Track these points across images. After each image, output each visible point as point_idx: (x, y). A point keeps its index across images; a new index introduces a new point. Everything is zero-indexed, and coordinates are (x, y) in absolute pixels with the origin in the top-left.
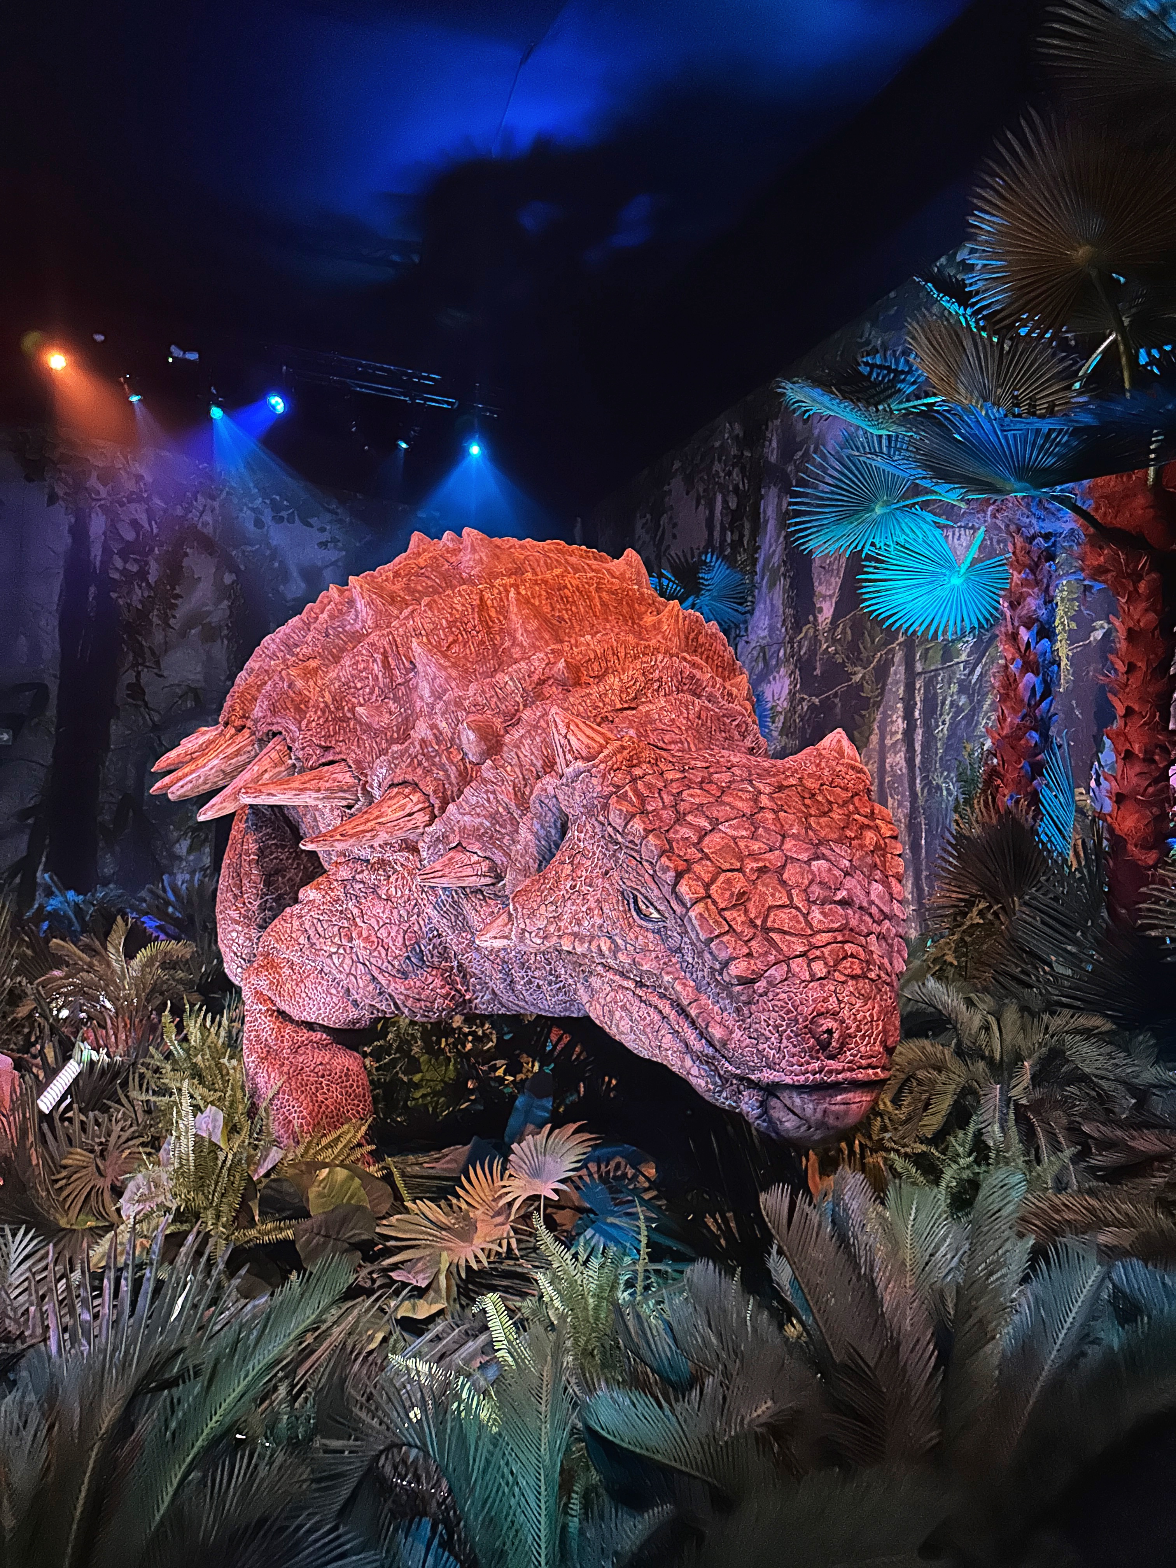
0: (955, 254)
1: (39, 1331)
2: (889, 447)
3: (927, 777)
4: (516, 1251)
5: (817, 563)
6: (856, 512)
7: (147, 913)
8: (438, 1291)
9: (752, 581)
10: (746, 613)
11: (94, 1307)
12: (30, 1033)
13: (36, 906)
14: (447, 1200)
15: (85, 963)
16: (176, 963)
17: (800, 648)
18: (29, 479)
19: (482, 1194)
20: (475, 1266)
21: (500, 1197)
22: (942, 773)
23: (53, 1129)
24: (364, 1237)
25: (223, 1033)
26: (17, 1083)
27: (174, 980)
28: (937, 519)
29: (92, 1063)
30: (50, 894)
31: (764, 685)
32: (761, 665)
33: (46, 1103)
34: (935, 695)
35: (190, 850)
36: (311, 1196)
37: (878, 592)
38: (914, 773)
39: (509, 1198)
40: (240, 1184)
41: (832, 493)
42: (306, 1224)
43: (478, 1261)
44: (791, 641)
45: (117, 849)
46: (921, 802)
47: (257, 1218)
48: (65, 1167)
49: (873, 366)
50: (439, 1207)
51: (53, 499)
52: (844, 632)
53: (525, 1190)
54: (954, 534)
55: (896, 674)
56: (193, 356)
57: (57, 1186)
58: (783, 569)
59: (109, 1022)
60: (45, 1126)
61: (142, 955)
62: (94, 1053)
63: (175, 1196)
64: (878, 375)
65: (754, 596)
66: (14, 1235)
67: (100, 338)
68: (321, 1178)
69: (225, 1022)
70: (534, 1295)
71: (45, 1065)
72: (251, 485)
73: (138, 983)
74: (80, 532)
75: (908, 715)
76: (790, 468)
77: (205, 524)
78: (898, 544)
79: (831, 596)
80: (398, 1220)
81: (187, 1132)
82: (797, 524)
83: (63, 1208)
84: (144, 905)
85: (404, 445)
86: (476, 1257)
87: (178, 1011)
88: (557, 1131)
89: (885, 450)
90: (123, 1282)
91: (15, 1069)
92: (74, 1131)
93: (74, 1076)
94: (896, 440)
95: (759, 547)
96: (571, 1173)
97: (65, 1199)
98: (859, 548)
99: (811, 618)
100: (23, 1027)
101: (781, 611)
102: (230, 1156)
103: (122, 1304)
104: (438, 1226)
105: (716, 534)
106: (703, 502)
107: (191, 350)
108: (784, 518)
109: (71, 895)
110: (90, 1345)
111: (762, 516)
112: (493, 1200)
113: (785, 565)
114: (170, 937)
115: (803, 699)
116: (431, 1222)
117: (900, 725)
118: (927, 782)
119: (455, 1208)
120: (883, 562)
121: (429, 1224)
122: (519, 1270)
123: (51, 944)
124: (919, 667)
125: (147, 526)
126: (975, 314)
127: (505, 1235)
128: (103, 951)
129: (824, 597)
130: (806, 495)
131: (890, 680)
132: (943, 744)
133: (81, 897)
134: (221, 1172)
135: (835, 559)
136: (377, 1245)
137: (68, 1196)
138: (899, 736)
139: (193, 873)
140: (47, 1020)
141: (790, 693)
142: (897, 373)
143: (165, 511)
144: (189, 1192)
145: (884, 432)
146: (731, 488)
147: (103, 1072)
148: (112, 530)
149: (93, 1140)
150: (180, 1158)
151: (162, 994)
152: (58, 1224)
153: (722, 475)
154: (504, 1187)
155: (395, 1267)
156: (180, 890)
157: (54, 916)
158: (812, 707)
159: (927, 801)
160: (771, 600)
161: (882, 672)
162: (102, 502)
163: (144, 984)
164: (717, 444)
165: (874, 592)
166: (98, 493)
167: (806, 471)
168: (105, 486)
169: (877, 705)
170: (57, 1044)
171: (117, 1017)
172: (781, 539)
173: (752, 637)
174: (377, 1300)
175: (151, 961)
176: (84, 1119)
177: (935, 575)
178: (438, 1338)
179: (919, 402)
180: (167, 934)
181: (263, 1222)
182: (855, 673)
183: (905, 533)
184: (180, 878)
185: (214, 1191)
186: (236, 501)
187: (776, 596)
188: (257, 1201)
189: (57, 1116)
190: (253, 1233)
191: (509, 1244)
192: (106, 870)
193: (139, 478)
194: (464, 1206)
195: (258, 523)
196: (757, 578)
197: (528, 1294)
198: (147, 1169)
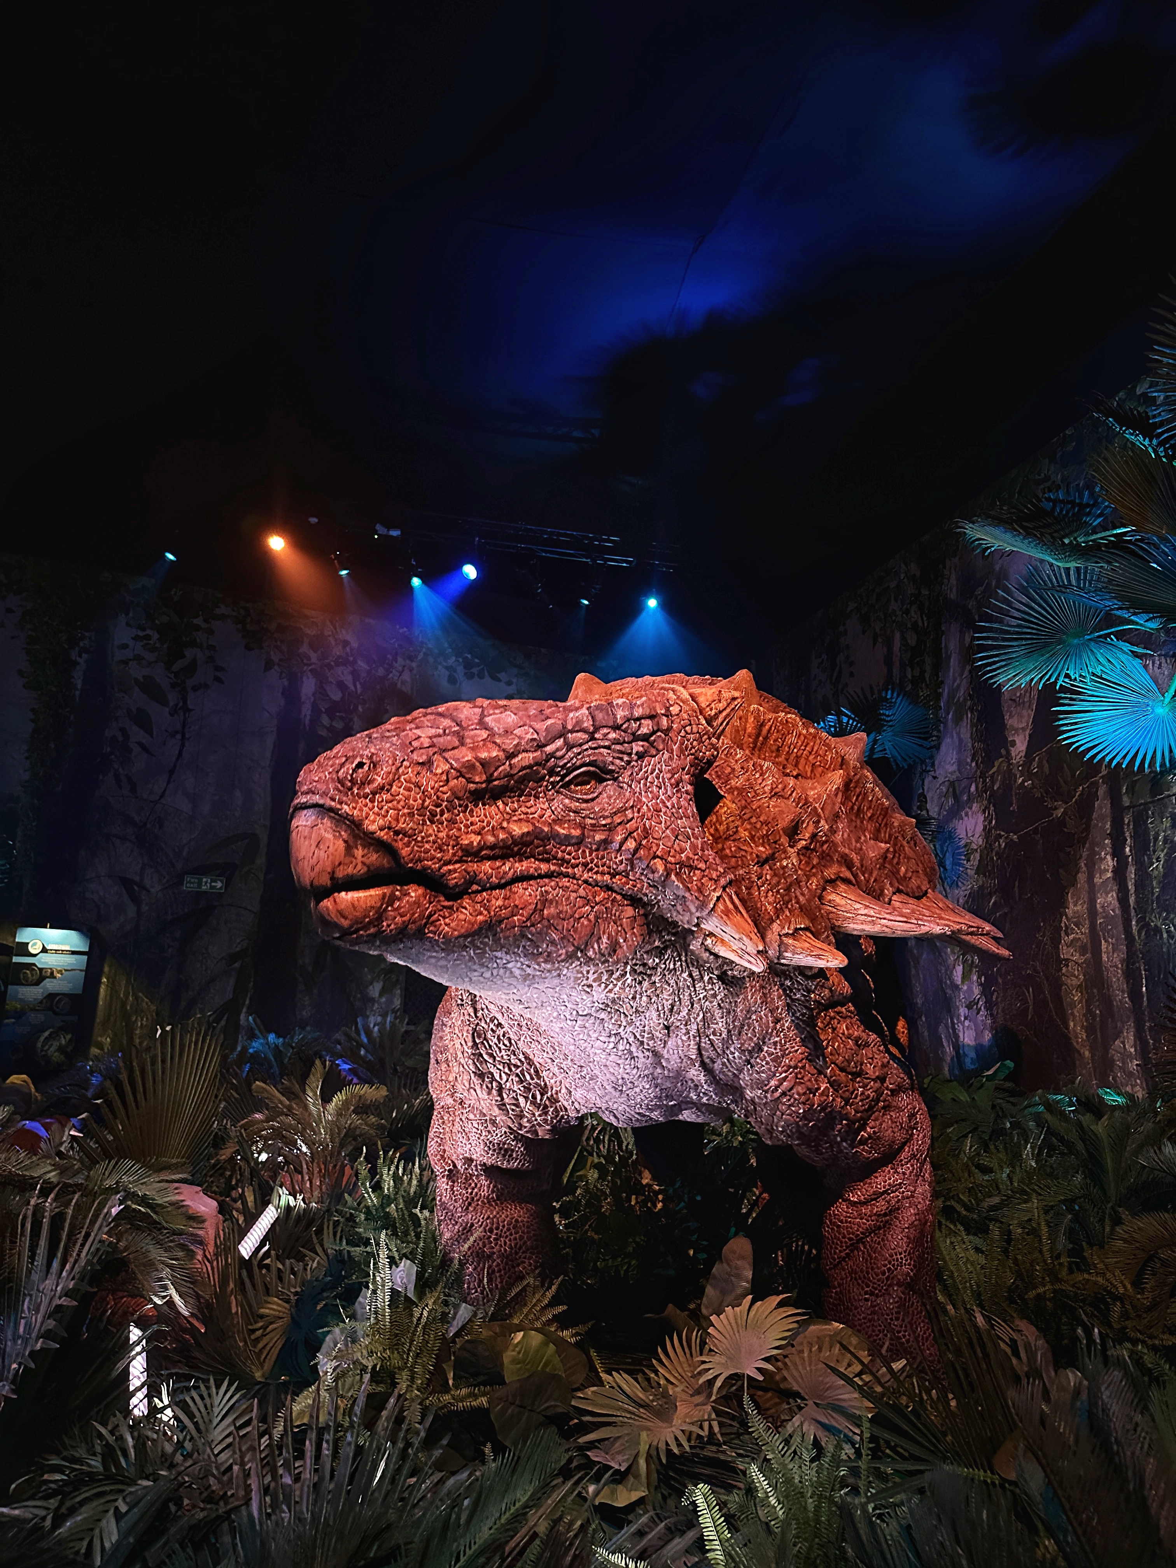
0: (1134, 387)
1: (242, 1493)
2: (1078, 579)
3: (1143, 919)
4: (719, 1436)
5: (1007, 696)
6: (1047, 645)
7: (341, 1056)
8: (637, 1476)
9: (936, 715)
10: (931, 748)
11: (295, 1468)
12: (231, 1177)
13: (239, 1049)
14: (645, 1373)
15: (285, 1106)
16: (369, 1107)
17: (993, 782)
18: (248, 648)
19: (680, 1370)
20: (676, 1451)
21: (700, 1374)
22: (1160, 914)
23: (251, 1276)
24: (560, 1410)
25: (415, 1182)
26: (221, 1228)
27: (366, 1124)
28: (1135, 649)
29: (288, 1208)
30: (252, 1037)
31: (955, 822)
32: (951, 801)
33: (247, 1247)
34: (1147, 830)
35: (381, 994)
36: (506, 1360)
37: (1076, 723)
38: (1129, 914)
39: (709, 1376)
40: (435, 1345)
41: (1019, 626)
42: (501, 1392)
43: (679, 1445)
44: (983, 776)
45: (315, 991)
46: (1138, 945)
47: (451, 1382)
48: (262, 1317)
49: (1055, 502)
50: (636, 1380)
51: (269, 665)
52: (1040, 766)
53: (727, 1368)
54: (1153, 663)
55: (1101, 808)
56: (395, 533)
57: (253, 1337)
58: (969, 703)
59: (305, 1166)
60: (244, 1273)
61: (338, 1099)
62: (291, 1198)
63: (371, 1353)
64: (1061, 510)
65: (939, 731)
66: (218, 1387)
67: (313, 520)
68: (516, 1341)
69: (417, 1169)
70: (740, 1489)
71: (245, 1211)
72: (446, 645)
73: (333, 1128)
74: (291, 695)
75: (1117, 852)
76: (971, 604)
77: (403, 683)
78: (1094, 674)
79: (1024, 729)
80: (593, 1392)
81: (383, 1286)
82: (982, 659)
83: (259, 1359)
84: (339, 1047)
85: (586, 602)
86: (676, 1439)
87: (372, 1158)
88: (759, 1303)
89: (1074, 582)
90: (325, 1445)
91: (220, 1212)
92: (271, 1278)
93: (272, 1222)
94: (1086, 573)
95: (942, 682)
96: (775, 1352)
97: (261, 1350)
98: (1052, 680)
99: (1003, 751)
100: (225, 1169)
101: (970, 745)
102: (425, 1314)
103: (323, 1467)
104: (635, 1402)
105: (896, 671)
106: (880, 640)
107: (395, 527)
108: (968, 653)
109: (272, 1037)
110: (290, 1511)
111: (943, 651)
112: (693, 1377)
113: (971, 699)
114: (363, 1081)
115: (1000, 836)
116: (628, 1396)
117: (1110, 863)
118: (1144, 924)
119: (654, 1384)
120: (1080, 693)
121: (626, 1400)
122: (722, 1457)
123: (254, 1087)
124: (1126, 801)
125: (353, 688)
126: (1160, 444)
127: (706, 1417)
128: (301, 1094)
129: (1017, 730)
130: (990, 630)
131: (1095, 815)
132: (1159, 883)
133: (281, 1040)
134: (416, 1330)
135: (1026, 692)
136: (573, 1419)
137: (264, 1347)
138: (1109, 875)
139: (384, 1015)
140: (249, 1163)
141: (984, 830)
142: (1082, 506)
143: (369, 672)
144: (385, 1350)
145: (1072, 565)
146: (909, 625)
147: (299, 1218)
148: (321, 692)
149: (289, 1290)
150: (376, 1313)
151: (355, 1139)
152: (253, 1377)
153: (899, 613)
154: (704, 1362)
155: (591, 1445)
156: (372, 1032)
157: (255, 1057)
158: (1010, 844)
159: (1145, 944)
160: (958, 734)
161: (1085, 807)
162: (313, 666)
163: (338, 1128)
164: (893, 585)
165: (1072, 724)
166: (309, 658)
167: (990, 606)
168: (315, 652)
169: (1082, 841)
170: (257, 1187)
171: (312, 1162)
172: (966, 673)
173: (940, 772)
174: (577, 1483)
175: (346, 1103)
176: (281, 1266)
177: (1137, 705)
178: (641, 1533)
179: (1108, 533)
180: (359, 1078)
181: (457, 1387)
182: (1056, 808)
183: (1100, 663)
184: (372, 1021)
185: (409, 1350)
186: (431, 660)
187: (963, 730)
188: (451, 1363)
189: (255, 1263)
190: (447, 1398)
191: (711, 1426)
192: (304, 1013)
193: (346, 643)
194: (662, 1382)
195: (452, 680)
196: (942, 713)
197: (735, 1487)
198: (345, 1322)
